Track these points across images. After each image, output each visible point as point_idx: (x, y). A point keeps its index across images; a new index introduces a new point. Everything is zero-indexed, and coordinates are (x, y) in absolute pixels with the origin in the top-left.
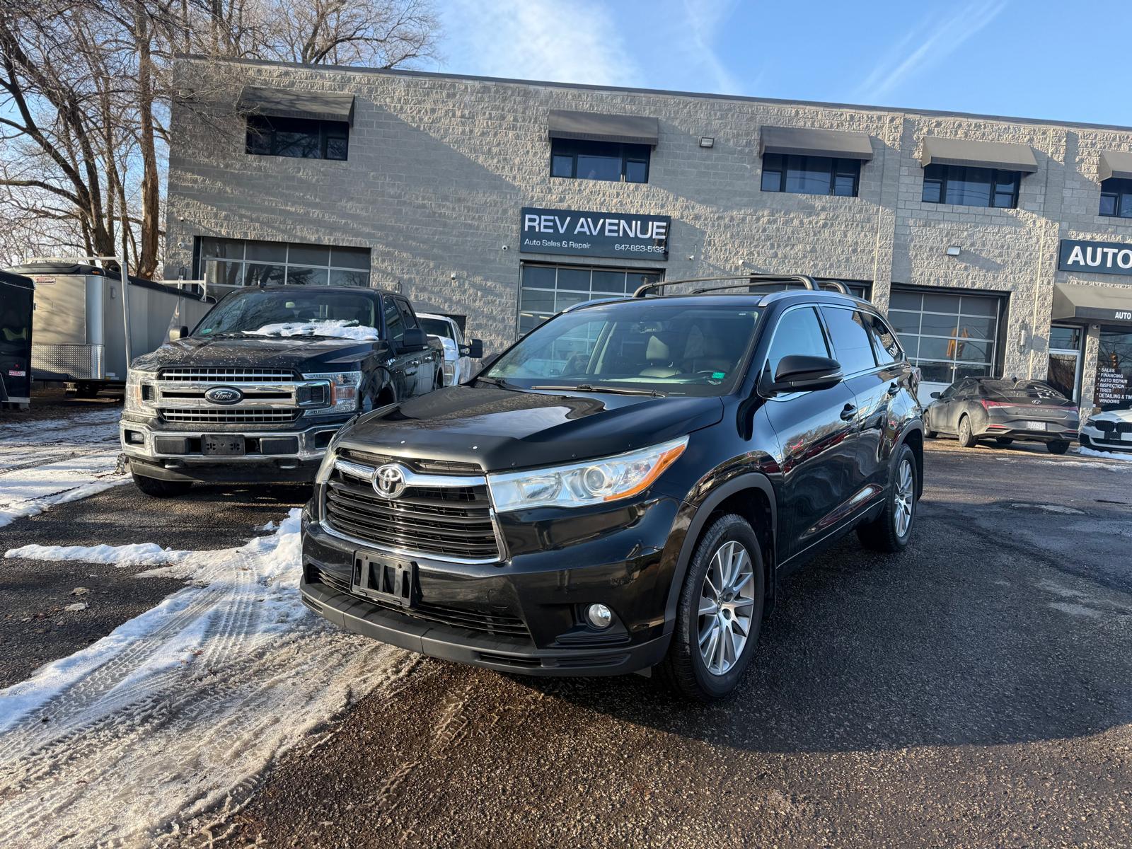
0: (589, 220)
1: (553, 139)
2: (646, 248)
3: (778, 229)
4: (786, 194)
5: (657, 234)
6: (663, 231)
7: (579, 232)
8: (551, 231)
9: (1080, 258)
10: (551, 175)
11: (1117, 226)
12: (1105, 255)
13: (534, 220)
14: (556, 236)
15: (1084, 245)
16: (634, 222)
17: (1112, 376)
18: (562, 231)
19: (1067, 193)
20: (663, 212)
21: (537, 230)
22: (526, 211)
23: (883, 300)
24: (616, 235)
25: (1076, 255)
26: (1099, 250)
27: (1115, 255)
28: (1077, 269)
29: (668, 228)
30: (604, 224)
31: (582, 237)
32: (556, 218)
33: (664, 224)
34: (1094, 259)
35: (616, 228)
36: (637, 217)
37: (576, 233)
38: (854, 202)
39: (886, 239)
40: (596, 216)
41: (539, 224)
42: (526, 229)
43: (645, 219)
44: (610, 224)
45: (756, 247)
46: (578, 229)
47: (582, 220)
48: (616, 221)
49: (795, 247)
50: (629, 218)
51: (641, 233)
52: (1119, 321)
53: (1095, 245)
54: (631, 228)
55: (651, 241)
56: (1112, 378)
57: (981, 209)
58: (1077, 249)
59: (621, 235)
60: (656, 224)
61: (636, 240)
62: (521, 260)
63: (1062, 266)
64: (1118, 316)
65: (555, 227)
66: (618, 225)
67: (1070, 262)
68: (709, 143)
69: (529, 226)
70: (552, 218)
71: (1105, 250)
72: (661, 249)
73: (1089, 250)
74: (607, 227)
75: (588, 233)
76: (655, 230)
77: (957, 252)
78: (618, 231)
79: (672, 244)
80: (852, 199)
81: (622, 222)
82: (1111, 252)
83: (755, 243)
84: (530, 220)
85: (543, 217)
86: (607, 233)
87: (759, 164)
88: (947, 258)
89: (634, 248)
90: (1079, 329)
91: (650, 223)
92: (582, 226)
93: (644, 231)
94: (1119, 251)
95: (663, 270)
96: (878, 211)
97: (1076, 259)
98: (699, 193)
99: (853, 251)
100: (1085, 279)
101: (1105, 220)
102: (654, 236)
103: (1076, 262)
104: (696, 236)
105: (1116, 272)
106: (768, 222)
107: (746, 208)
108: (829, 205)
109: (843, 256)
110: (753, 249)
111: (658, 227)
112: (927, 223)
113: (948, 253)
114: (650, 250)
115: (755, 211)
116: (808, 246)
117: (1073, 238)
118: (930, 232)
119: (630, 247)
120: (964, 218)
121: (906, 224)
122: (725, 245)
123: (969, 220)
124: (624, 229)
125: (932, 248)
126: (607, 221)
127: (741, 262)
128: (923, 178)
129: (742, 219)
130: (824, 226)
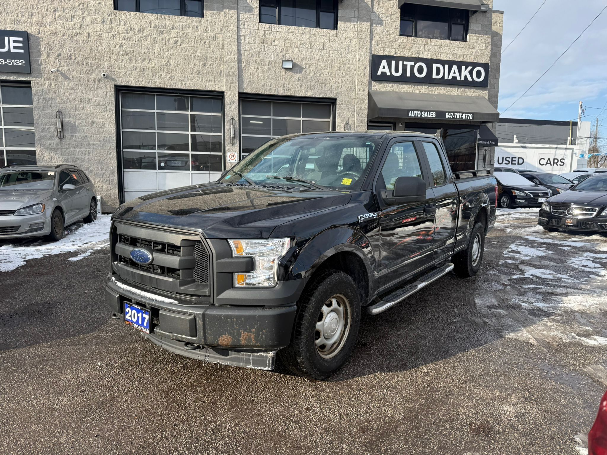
2: (5, 61)
3: (134, 45)
4: (138, 13)
5: (15, 48)
6: (21, 45)
9: (387, 70)
12: (405, 67)
15: (389, 59)
20: (19, 28)
23: (233, 107)
25: (383, 68)
26: (401, 63)
27: (412, 67)
28: (385, 78)
29: (26, 43)
33: (21, 39)
34: (397, 70)
38: (201, 22)
39: (231, 54)
45: (115, 60)
49: (152, 61)
52: (411, 118)
53: (397, 59)
55: (9, 55)
58: (384, 63)
60: (12, 39)
63: (375, 77)
64: (411, 114)
67: (379, 73)
71: (405, 63)
72: (21, 63)
73: (393, 63)
76: (12, 44)
77: (290, 66)
79: (32, 58)
80: (198, 19)
82: (409, 64)
83: (114, 57)
88: (284, 70)
90: (391, 126)
91: (6, 38)
94: (415, 64)
95: (29, 82)
96: (222, 30)
97: (384, 70)
98: (55, 11)
99: (204, 65)
100: (392, 86)
101: (404, 39)
102: (12, 50)
103: (384, 73)
104: (57, 50)
105: (413, 80)
106: (124, 38)
107: (102, 25)
108: (178, 24)
109: (195, 70)
110: (113, 63)
111: (14, 42)
112: (265, 42)
113: (284, 66)
114: (10, 63)
115: (111, 28)
116: (163, 60)
117: (381, 53)
118: (268, 49)
120: (295, 37)
121: (246, 42)
122: (86, 59)
123: (300, 38)
125: (271, 62)
127: (103, 74)
128: (258, 2)
129: (99, 36)
130: (175, 42)
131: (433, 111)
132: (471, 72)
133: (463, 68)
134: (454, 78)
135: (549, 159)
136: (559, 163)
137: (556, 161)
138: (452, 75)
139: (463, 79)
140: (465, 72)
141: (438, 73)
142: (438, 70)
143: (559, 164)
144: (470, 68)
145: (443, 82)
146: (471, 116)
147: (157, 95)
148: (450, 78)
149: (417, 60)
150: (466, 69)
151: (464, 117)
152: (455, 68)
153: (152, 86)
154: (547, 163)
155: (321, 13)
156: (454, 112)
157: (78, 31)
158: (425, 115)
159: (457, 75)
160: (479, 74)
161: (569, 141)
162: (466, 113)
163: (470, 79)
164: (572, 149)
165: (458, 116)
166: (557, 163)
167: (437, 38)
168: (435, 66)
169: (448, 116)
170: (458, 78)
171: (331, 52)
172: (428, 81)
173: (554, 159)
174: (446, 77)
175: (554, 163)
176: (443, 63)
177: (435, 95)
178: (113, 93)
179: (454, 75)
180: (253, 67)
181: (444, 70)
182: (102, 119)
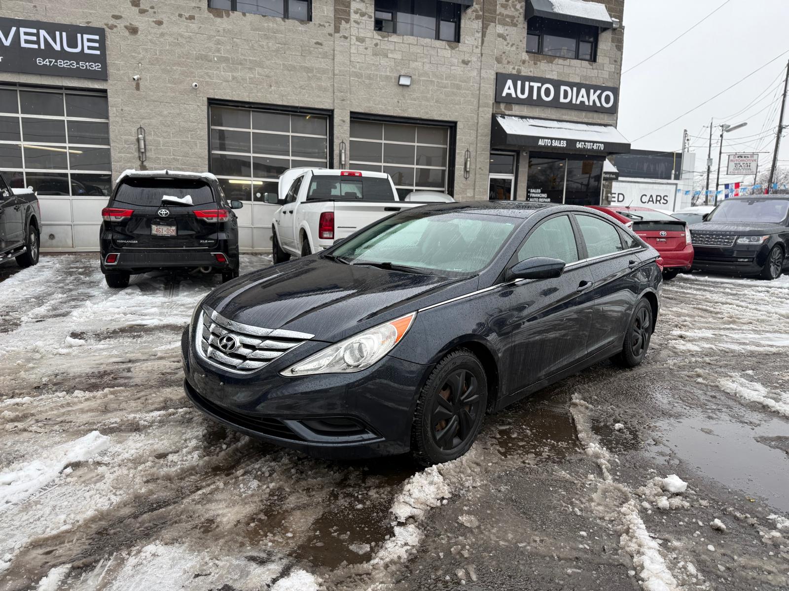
2: (78, 64)
3: (231, 51)
4: (237, 13)
5: (89, 48)
6: (97, 45)
9: (512, 91)
11: (540, 62)
12: (531, 88)
15: (515, 78)
16: (58, 33)
17: (538, 195)
19: (500, 29)
20: (94, 24)
23: (343, 129)
24: (36, 46)
25: (509, 88)
26: (527, 84)
28: (510, 101)
29: (102, 42)
30: (17, 33)
33: (97, 37)
34: (523, 92)
35: (34, 38)
36: (62, 28)
38: (308, 28)
39: (343, 66)
40: (6, 24)
43: (73, 32)
44: (26, 34)
45: (209, 68)
48: (35, 31)
49: (253, 71)
50: (52, 28)
51: (69, 46)
52: (541, 147)
53: (523, 79)
54: (55, 41)
55: (82, 56)
56: (539, 198)
57: (428, 40)
58: (510, 83)
59: (42, 47)
60: (86, 37)
61: (63, 55)
63: (499, 99)
64: (541, 143)
66: (37, 35)
67: (504, 94)
71: (532, 84)
72: (96, 67)
73: (519, 83)
74: (23, 37)
76: (86, 44)
77: (407, 82)
78: (38, 42)
79: (109, 60)
80: (306, 25)
81: (43, 33)
82: (536, 85)
83: (207, 64)
86: (23, 45)
88: (400, 88)
89: (62, 64)
90: (513, 155)
91: (79, 36)
93: (72, 43)
94: (542, 85)
95: (105, 91)
96: (332, 37)
97: (509, 91)
100: (517, 109)
101: (530, 57)
102: (86, 51)
103: (509, 95)
105: (540, 103)
106: (219, 43)
107: (194, 25)
110: (206, 71)
111: (89, 40)
112: (380, 53)
113: (401, 83)
114: (83, 66)
117: (505, 71)
118: (384, 61)
119: (56, 62)
120: (414, 49)
121: (360, 52)
122: (174, 65)
123: (419, 51)
124: (45, 40)
125: (387, 77)
126: (22, 30)
127: (194, 84)
128: (373, 6)
129: (190, 37)
130: (277, 51)
131: (564, 140)
132: (599, 97)
133: (592, 91)
134: (582, 102)
135: (651, 196)
136: (662, 201)
137: (659, 198)
139: (591, 104)
140: (594, 97)
141: (566, 97)
142: (566, 92)
143: (661, 202)
144: (599, 92)
145: (570, 107)
146: (602, 147)
147: (253, 111)
148: (578, 102)
149: (543, 81)
150: (594, 93)
151: (595, 147)
152: (583, 91)
153: (252, 100)
154: (649, 201)
155: (442, 22)
156: (585, 142)
158: (556, 144)
159: (585, 99)
160: (607, 99)
161: (673, 176)
162: (597, 143)
163: (598, 104)
164: (676, 184)
165: (589, 146)
166: (659, 201)
168: (563, 88)
169: (579, 145)
170: (587, 103)
171: (452, 68)
172: (556, 105)
173: (657, 196)
174: (574, 102)
175: (657, 201)
176: (571, 85)
178: (205, 108)
179: (583, 99)
180: (367, 81)
181: (572, 93)
182: (192, 138)
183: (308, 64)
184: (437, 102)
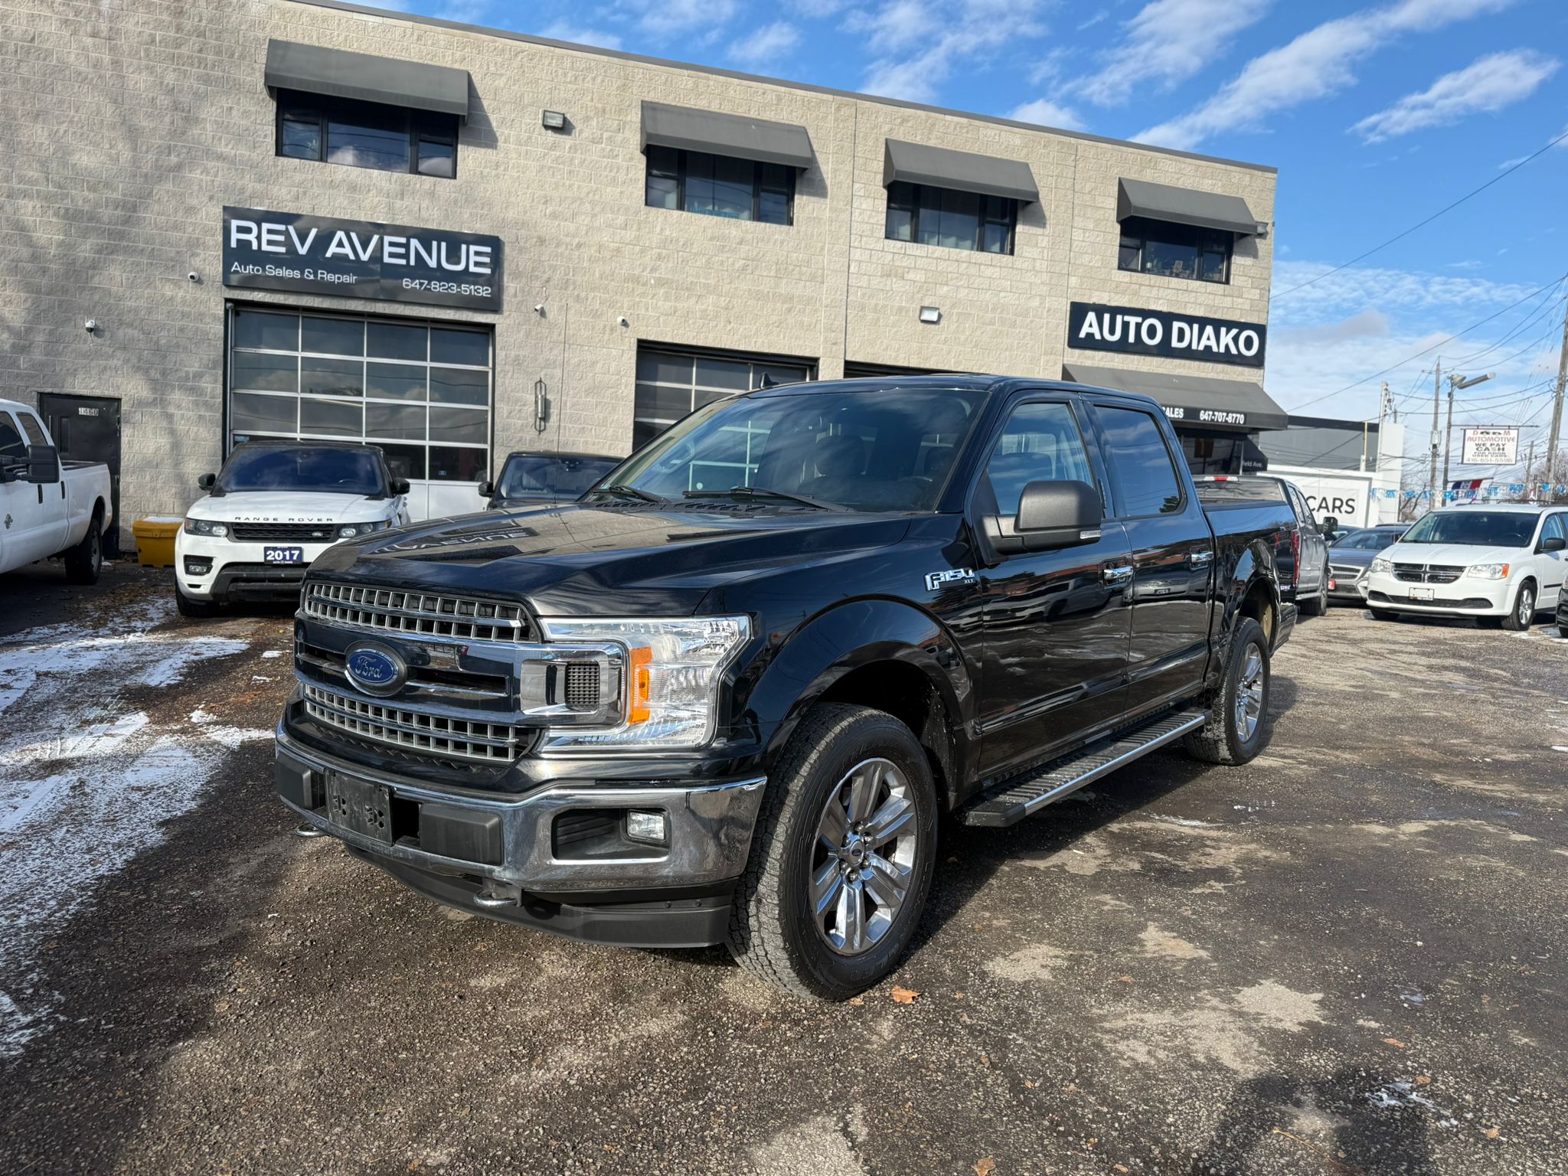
0: (353, 235)
1: (279, 90)
2: (459, 286)
3: (674, 270)
4: (685, 214)
5: (477, 264)
6: (487, 260)
7: (334, 255)
8: (283, 250)
9: (1095, 330)
10: (279, 152)
11: (1141, 285)
12: (1126, 325)
13: (248, 230)
14: (291, 259)
15: (1100, 310)
16: (435, 244)
18: (303, 251)
19: (1077, 235)
20: (486, 231)
21: (255, 247)
22: (231, 212)
24: (403, 262)
25: (1090, 325)
26: (1119, 318)
27: (1138, 326)
28: (1091, 343)
29: (496, 257)
30: (380, 244)
31: (339, 264)
32: (291, 229)
33: (488, 250)
34: (1112, 331)
35: (402, 251)
36: (440, 235)
37: (329, 254)
38: (788, 233)
39: (836, 292)
40: (367, 231)
41: (259, 238)
42: (234, 244)
43: (454, 242)
44: (392, 244)
45: (640, 295)
46: (332, 249)
47: (340, 235)
48: (403, 240)
49: (702, 300)
50: (427, 237)
51: (448, 261)
53: (1115, 311)
54: (430, 255)
55: (465, 276)
57: (967, 252)
58: (1091, 317)
59: (412, 262)
60: (473, 248)
61: (439, 274)
62: (227, 300)
63: (1075, 342)
65: (288, 243)
66: (407, 246)
67: (1082, 335)
68: (557, 122)
69: (238, 241)
70: (282, 227)
71: (1127, 318)
72: (485, 290)
73: (1107, 317)
74: (387, 249)
75: (352, 257)
76: (473, 259)
77: (933, 316)
78: (406, 256)
79: (505, 284)
80: (783, 228)
81: (414, 243)
82: (1133, 320)
83: (641, 289)
84: (240, 230)
85: (265, 226)
86: (387, 259)
87: (641, 162)
88: (922, 325)
89: (437, 287)
91: (464, 247)
92: (340, 244)
93: (453, 256)
94: (1143, 321)
95: (490, 328)
96: (822, 249)
97: (1091, 330)
98: (546, 202)
99: (789, 310)
100: (1102, 358)
101: (1125, 276)
102: (472, 269)
103: (1090, 336)
104: (544, 272)
105: (1139, 349)
106: (659, 257)
107: (623, 232)
108: (751, 236)
109: (774, 318)
110: (637, 299)
111: (477, 253)
112: (893, 272)
113: (923, 318)
114: (466, 291)
115: (638, 238)
116: (723, 299)
117: (1085, 300)
118: (897, 285)
119: (429, 284)
120: (942, 266)
121: (862, 271)
122: (593, 290)
123: (950, 269)
124: (417, 253)
125: (900, 309)
126: (387, 239)
127: (620, 319)
128: (885, 202)
129: (618, 250)
130: (744, 268)
131: (1180, 407)
132: (1236, 339)
133: (1223, 330)
134: (1208, 348)
135: (1324, 499)
136: (1345, 508)
137: (1338, 503)
138: (1204, 342)
139: (1222, 350)
140: (1226, 338)
141: (1181, 338)
142: (1181, 331)
143: (1343, 509)
144: (1234, 331)
145: (1188, 354)
146: (1241, 419)
147: (699, 359)
148: (1201, 348)
149: (1145, 314)
150: (1228, 332)
151: (1229, 420)
152: (1209, 330)
153: (700, 343)
154: (1320, 507)
155: (987, 226)
156: (1214, 411)
157: (582, 240)
159: (1213, 343)
160: (1249, 343)
161: (1363, 465)
162: (1233, 412)
163: (1234, 351)
164: (1370, 479)
165: (1220, 417)
166: (1339, 508)
167: (1177, 276)
168: (1176, 325)
169: (1204, 416)
170: (1215, 349)
171: (1002, 294)
172: (1164, 350)
173: (1335, 499)
174: (1194, 347)
175: (1334, 507)
176: (1190, 320)
177: (1177, 377)
178: (634, 353)
179: (1208, 343)
180: (870, 316)
181: (1191, 333)
182: (612, 399)
183: (783, 289)
184: (976, 346)
